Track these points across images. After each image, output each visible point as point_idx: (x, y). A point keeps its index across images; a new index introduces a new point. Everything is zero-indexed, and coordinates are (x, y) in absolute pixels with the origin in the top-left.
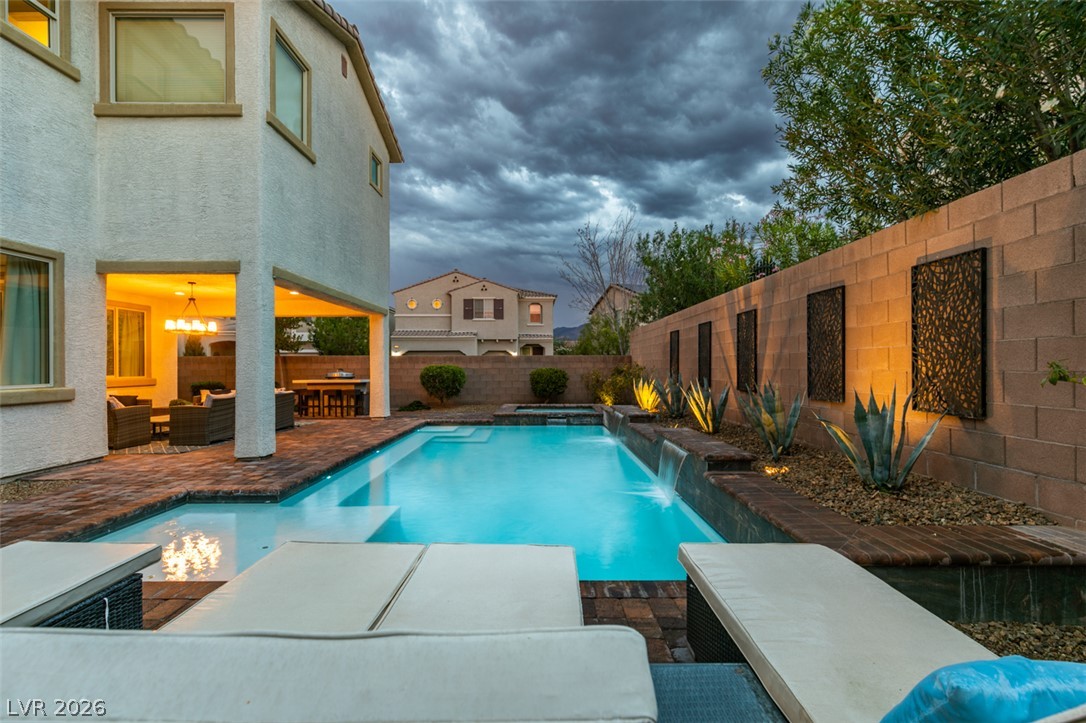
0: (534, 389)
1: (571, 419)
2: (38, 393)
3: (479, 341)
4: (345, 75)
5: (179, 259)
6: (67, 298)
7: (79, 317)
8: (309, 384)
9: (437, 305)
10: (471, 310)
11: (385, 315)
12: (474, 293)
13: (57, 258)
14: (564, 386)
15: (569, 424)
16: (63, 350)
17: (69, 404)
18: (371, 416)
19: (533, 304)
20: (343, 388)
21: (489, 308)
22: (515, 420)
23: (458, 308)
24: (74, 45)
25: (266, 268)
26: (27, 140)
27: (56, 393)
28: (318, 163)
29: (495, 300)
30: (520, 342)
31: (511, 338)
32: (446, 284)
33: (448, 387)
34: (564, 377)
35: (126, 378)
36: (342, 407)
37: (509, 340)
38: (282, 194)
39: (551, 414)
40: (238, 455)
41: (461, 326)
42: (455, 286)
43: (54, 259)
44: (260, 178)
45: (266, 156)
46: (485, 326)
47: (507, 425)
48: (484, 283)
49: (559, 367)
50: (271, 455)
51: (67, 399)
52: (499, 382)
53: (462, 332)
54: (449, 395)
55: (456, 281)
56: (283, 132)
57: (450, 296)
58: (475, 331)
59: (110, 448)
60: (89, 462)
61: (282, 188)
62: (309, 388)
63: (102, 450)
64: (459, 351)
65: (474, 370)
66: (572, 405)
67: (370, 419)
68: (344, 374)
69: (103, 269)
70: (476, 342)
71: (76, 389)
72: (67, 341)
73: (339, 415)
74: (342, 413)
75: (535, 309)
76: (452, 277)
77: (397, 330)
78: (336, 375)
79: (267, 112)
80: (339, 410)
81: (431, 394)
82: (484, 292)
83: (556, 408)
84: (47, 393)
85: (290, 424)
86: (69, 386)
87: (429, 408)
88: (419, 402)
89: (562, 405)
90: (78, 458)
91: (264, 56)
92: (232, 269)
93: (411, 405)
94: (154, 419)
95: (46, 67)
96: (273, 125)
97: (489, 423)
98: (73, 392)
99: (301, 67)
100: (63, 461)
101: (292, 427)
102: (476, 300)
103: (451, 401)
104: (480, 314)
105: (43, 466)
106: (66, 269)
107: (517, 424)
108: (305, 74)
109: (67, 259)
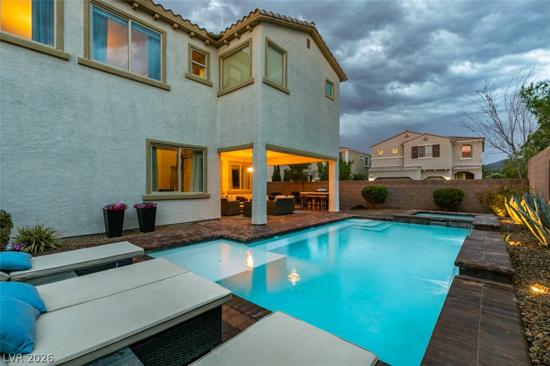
0: (436, 202)
1: (450, 223)
2: (199, 195)
3: (422, 171)
4: (309, 47)
5: (237, 145)
6: (208, 162)
7: (212, 169)
8: (307, 194)
9: (395, 151)
10: (416, 153)
11: (336, 160)
12: (419, 143)
13: (205, 149)
14: (460, 200)
15: (448, 226)
16: (207, 181)
17: (208, 199)
18: (329, 211)
19: (464, 145)
20: (321, 196)
21: (429, 150)
22: (408, 220)
23: (408, 152)
24: (211, 74)
25: (262, 144)
26: (197, 111)
27: (204, 195)
28: (291, 93)
29: (433, 145)
30: (453, 170)
31: (446, 168)
32: (401, 139)
33: (376, 198)
34: (459, 194)
35: (244, 190)
36: (320, 205)
37: (444, 170)
38: (271, 111)
39: (434, 218)
40: (253, 223)
41: (410, 163)
42: (407, 139)
43: (204, 149)
44: (260, 107)
45: (263, 97)
46: (427, 162)
47: (402, 222)
48: (426, 136)
49: (459, 187)
50: (265, 224)
51: (208, 197)
52: (412, 196)
53: (410, 166)
54: (379, 203)
55: (407, 136)
56: (271, 84)
57: (403, 146)
58: (419, 165)
59: (222, 215)
60: (215, 219)
61: (270, 109)
62: (307, 196)
63: (219, 216)
64: (408, 177)
65: (395, 188)
66: (463, 213)
67: (329, 212)
68: (323, 190)
69: (220, 151)
70: (420, 171)
71: (211, 194)
72: (208, 177)
73: (319, 209)
74: (320, 209)
75: (466, 149)
76: (404, 135)
77: (372, 167)
78: (319, 190)
79: (263, 78)
80: (318, 207)
81: (368, 201)
82: (426, 141)
83: (449, 214)
84: (202, 195)
85: (291, 212)
86: (208, 193)
87: (366, 209)
88: (361, 205)
89: (454, 213)
90: (211, 218)
91: (262, 54)
92: (250, 146)
93: (356, 207)
94: (241, 206)
95: (203, 85)
96: (266, 83)
97: (390, 220)
98: (209, 195)
99: (282, 52)
100: (207, 218)
101: (292, 213)
102: (420, 147)
103: (379, 206)
104: (423, 155)
105: (201, 219)
106: (208, 152)
107: (409, 222)
108: (284, 55)
109: (208, 149)
